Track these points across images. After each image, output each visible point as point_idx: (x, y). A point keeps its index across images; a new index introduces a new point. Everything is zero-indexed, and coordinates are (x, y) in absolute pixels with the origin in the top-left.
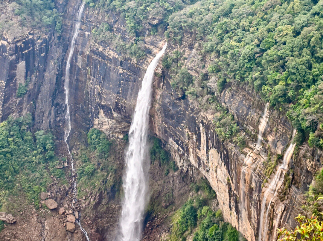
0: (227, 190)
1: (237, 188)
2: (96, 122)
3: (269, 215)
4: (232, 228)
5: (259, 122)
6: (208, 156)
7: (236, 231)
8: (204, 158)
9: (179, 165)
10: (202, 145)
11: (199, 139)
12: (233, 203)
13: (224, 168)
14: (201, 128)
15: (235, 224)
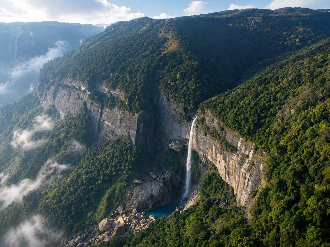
0: (224, 169)
1: (229, 167)
2: (170, 145)
3: (244, 178)
4: (226, 183)
5: (238, 143)
6: (216, 157)
7: (228, 184)
8: (214, 157)
9: (202, 161)
10: (214, 152)
11: (212, 150)
12: (227, 174)
13: (223, 161)
14: (213, 146)
15: (227, 182)
